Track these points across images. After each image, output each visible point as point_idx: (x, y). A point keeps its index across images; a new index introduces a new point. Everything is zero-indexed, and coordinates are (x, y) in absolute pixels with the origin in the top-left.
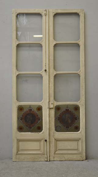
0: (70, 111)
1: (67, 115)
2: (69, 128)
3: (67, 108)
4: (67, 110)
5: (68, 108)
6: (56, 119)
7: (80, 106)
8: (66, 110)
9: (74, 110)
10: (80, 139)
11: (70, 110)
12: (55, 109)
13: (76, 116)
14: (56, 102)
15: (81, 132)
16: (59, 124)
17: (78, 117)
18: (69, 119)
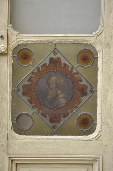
0: (65, 64)
1: (54, 78)
2: (58, 121)
3: (55, 54)
4: (55, 62)
5: (59, 55)
6: (18, 90)
7: (98, 48)
8: (52, 60)
9: (78, 62)
10: (95, 160)
11: (63, 61)
12: (13, 57)
13: (84, 83)
14: (17, 33)
15: (97, 138)
16: (27, 109)
17: (89, 88)
18: (59, 92)
